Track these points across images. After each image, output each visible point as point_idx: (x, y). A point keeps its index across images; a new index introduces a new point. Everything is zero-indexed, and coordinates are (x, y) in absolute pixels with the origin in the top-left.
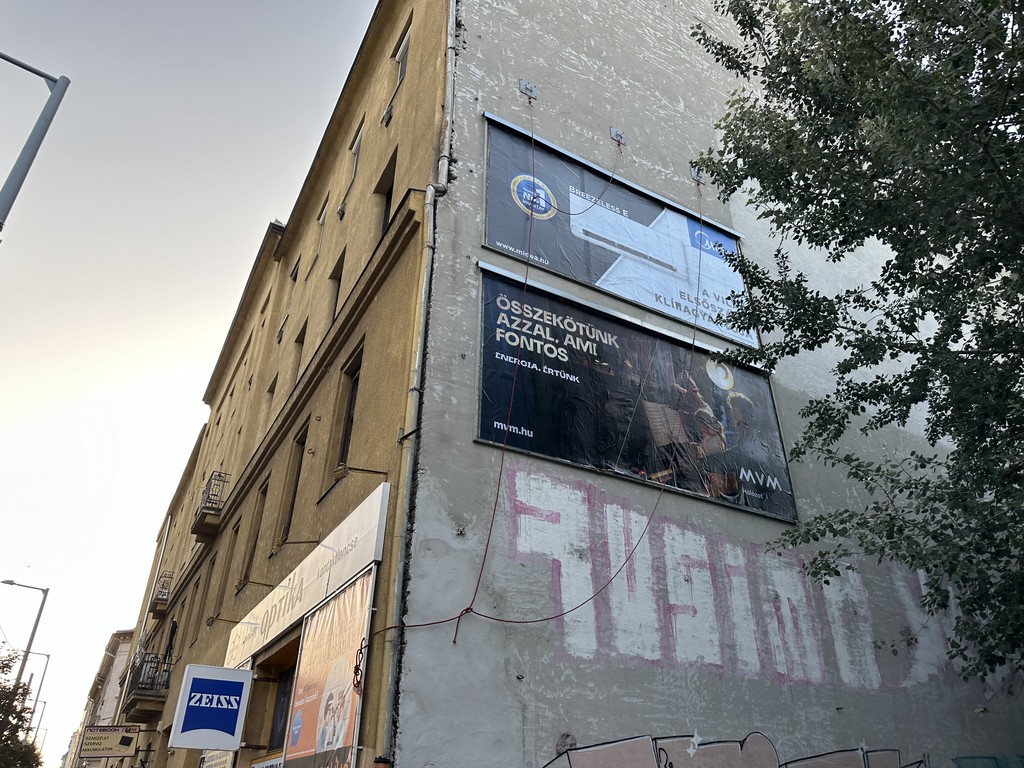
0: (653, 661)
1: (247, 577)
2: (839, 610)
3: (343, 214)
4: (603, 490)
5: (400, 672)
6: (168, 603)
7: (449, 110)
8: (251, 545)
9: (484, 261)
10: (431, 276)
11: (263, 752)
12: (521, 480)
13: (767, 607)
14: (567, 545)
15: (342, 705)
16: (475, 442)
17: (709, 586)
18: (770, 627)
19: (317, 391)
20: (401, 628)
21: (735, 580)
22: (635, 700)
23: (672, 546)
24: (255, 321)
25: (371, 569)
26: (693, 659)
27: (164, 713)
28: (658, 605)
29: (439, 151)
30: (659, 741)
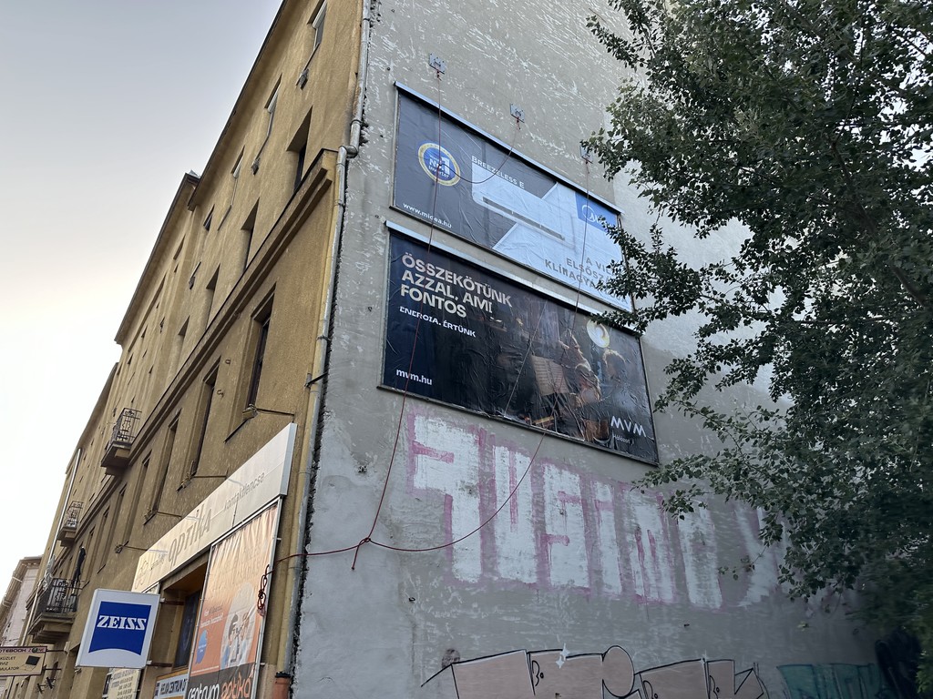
0: (530, 585)
1: (156, 508)
2: (690, 541)
3: (257, 169)
4: (492, 433)
5: (302, 596)
6: (77, 531)
7: (363, 78)
8: (160, 479)
9: (392, 221)
10: (341, 232)
11: (169, 669)
12: (419, 423)
13: (630, 538)
14: (459, 482)
15: (246, 626)
16: (378, 388)
17: (581, 518)
18: (632, 555)
19: (227, 336)
20: (304, 555)
21: (604, 514)
22: (512, 619)
23: (550, 483)
24: (168, 266)
25: (277, 502)
26: (564, 582)
27: (71, 634)
28: (537, 536)
29: (352, 115)
30: (532, 655)
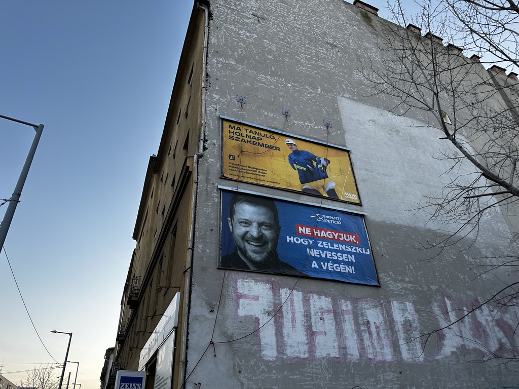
0: (304, 358)
2: (402, 325)
3: (175, 156)
4: (279, 282)
5: (186, 374)
6: (124, 336)
7: (204, 118)
9: (220, 185)
12: (240, 283)
13: (363, 328)
14: (263, 311)
16: (217, 268)
17: (333, 321)
18: (365, 337)
20: (186, 355)
21: (346, 316)
22: (295, 377)
23: (314, 304)
25: (173, 331)
26: (324, 355)
28: (307, 333)
